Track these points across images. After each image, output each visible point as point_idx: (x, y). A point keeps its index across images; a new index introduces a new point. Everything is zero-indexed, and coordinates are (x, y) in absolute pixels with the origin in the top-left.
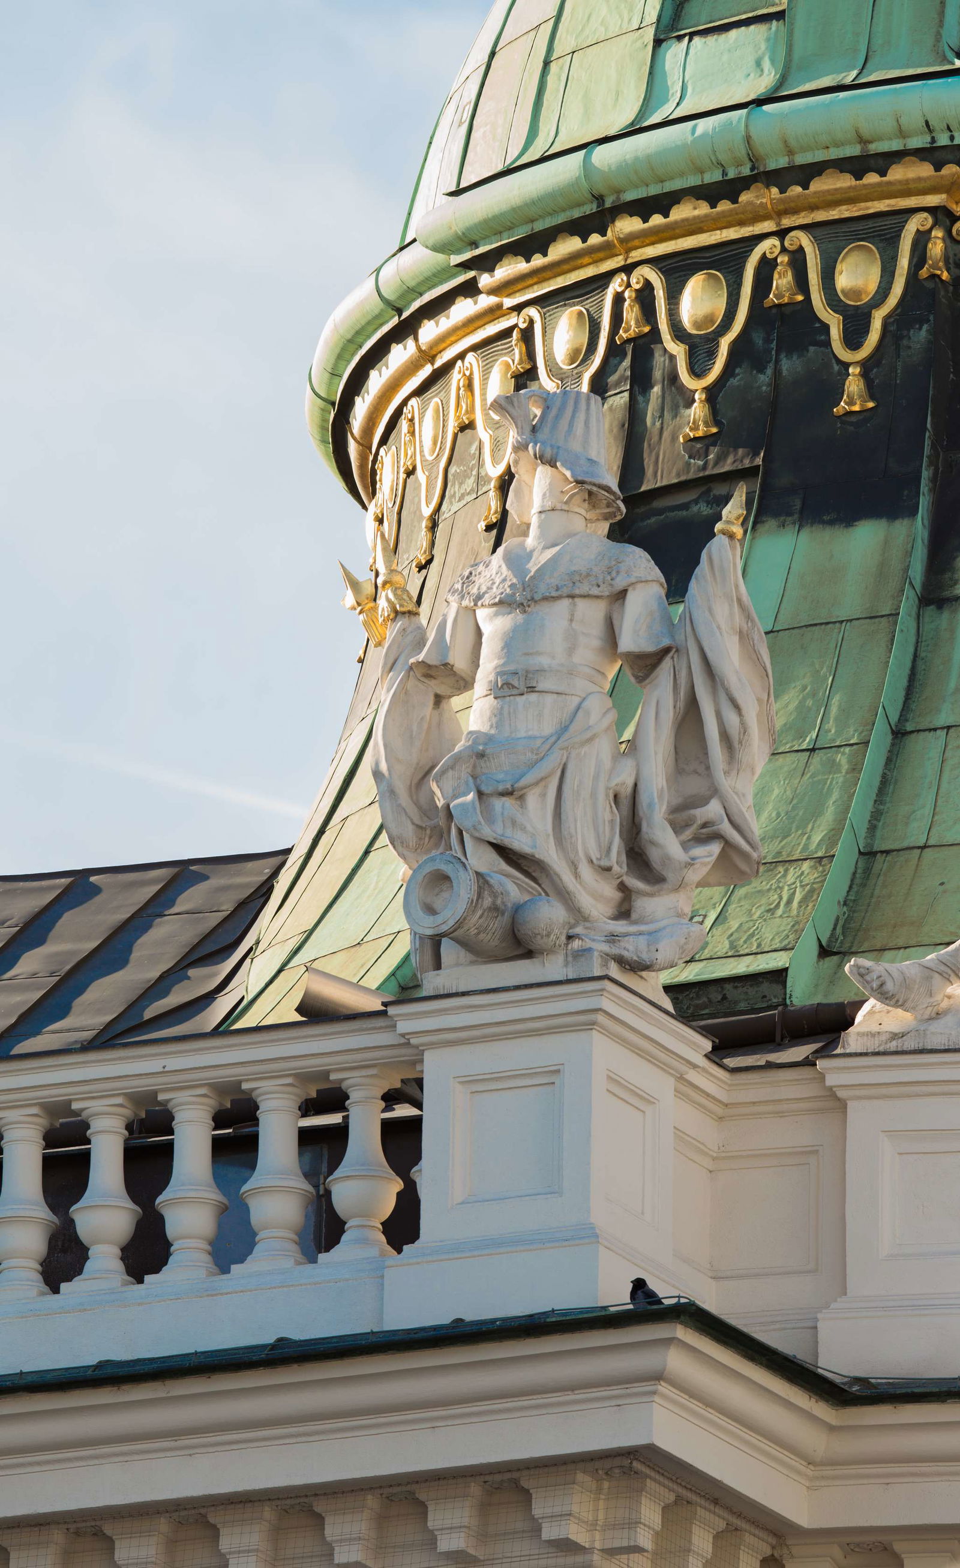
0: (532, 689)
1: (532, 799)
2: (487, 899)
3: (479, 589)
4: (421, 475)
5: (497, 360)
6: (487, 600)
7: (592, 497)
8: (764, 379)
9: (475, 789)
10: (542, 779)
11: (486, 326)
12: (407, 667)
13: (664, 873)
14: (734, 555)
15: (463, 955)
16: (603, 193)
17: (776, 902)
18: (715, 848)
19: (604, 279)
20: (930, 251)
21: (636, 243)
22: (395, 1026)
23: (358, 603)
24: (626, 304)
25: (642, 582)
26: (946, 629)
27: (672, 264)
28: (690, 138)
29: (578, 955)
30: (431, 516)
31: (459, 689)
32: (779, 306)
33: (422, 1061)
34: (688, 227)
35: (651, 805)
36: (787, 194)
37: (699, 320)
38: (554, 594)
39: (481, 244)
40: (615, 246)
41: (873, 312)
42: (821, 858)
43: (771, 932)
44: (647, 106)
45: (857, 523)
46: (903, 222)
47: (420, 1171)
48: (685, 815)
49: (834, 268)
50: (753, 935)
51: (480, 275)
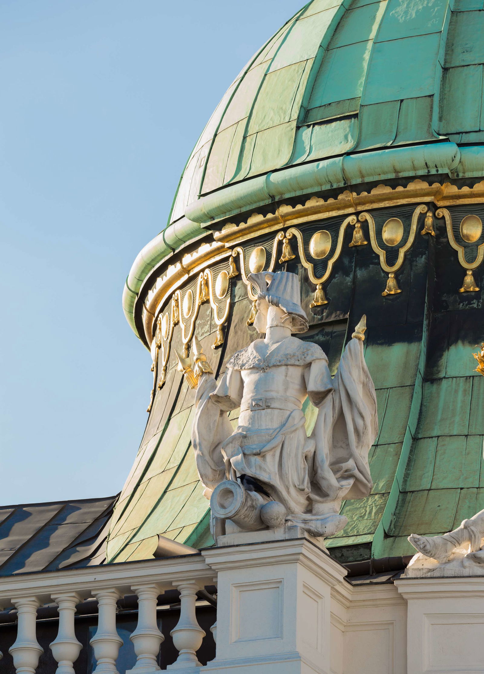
0: (268, 407)
1: (269, 457)
2: (249, 502)
3: (242, 361)
4: (182, 325)
5: (220, 272)
6: (247, 366)
7: (294, 321)
8: (349, 279)
9: (242, 452)
10: (273, 448)
11: (215, 257)
12: (208, 397)
13: (328, 492)
14: (361, 348)
15: (236, 528)
16: (274, 195)
17: (364, 513)
18: (351, 481)
19: (272, 235)
20: (426, 222)
21: (289, 217)
22: (205, 560)
23: (184, 368)
24: (284, 245)
25: (318, 359)
26: (435, 393)
27: (306, 227)
28: (316, 170)
29: (290, 529)
30: (187, 343)
31: (232, 408)
32: (356, 246)
33: (216, 577)
34: (313, 210)
35: (322, 461)
36: (360, 196)
37: (318, 253)
38: (278, 364)
39: (216, 218)
40: (279, 219)
41: (400, 249)
42: (383, 494)
43: (362, 526)
44: (293, 156)
45: (393, 344)
46: (413, 209)
47: (216, 627)
48: (337, 466)
49: (382, 229)
50: (354, 527)
51: (215, 232)
